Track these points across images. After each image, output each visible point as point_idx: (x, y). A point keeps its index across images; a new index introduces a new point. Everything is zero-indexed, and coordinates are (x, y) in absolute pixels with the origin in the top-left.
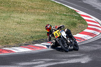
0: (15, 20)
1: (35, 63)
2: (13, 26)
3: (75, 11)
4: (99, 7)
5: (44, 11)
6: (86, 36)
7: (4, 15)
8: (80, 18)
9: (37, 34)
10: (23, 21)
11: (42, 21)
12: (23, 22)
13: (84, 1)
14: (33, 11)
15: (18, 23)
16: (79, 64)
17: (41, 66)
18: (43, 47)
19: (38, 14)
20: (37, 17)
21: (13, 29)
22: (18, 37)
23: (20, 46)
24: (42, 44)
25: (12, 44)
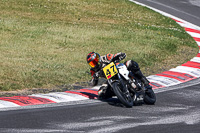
0: (56, 38)
1: (94, 124)
2: (51, 51)
3: (174, 21)
5: (112, 22)
6: (195, 70)
7: (33, 28)
8: (183, 34)
10: (71, 40)
11: (109, 41)
12: (70, 43)
14: (90, 21)
15: (60, 44)
16: (182, 125)
17: (106, 130)
19: (101, 27)
20: (98, 33)
21: (52, 57)
22: (62, 73)
23: (66, 90)
25: (49, 85)
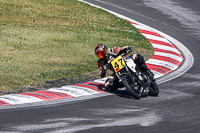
0: (11, 40)
1: (49, 126)
2: (7, 53)
3: (129, 23)
4: (177, 14)
5: (67, 24)
8: (138, 36)
9: (53, 69)
10: (26, 42)
11: (64, 43)
12: (25, 45)
13: (146, 3)
14: (45, 23)
15: (15, 46)
16: (137, 127)
17: (61, 131)
18: (67, 95)
19: (56, 29)
20: (53, 35)
21: (7, 59)
22: (17, 76)
23: (21, 92)
24: (63, 87)
25: (4, 87)
